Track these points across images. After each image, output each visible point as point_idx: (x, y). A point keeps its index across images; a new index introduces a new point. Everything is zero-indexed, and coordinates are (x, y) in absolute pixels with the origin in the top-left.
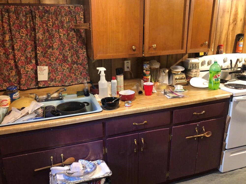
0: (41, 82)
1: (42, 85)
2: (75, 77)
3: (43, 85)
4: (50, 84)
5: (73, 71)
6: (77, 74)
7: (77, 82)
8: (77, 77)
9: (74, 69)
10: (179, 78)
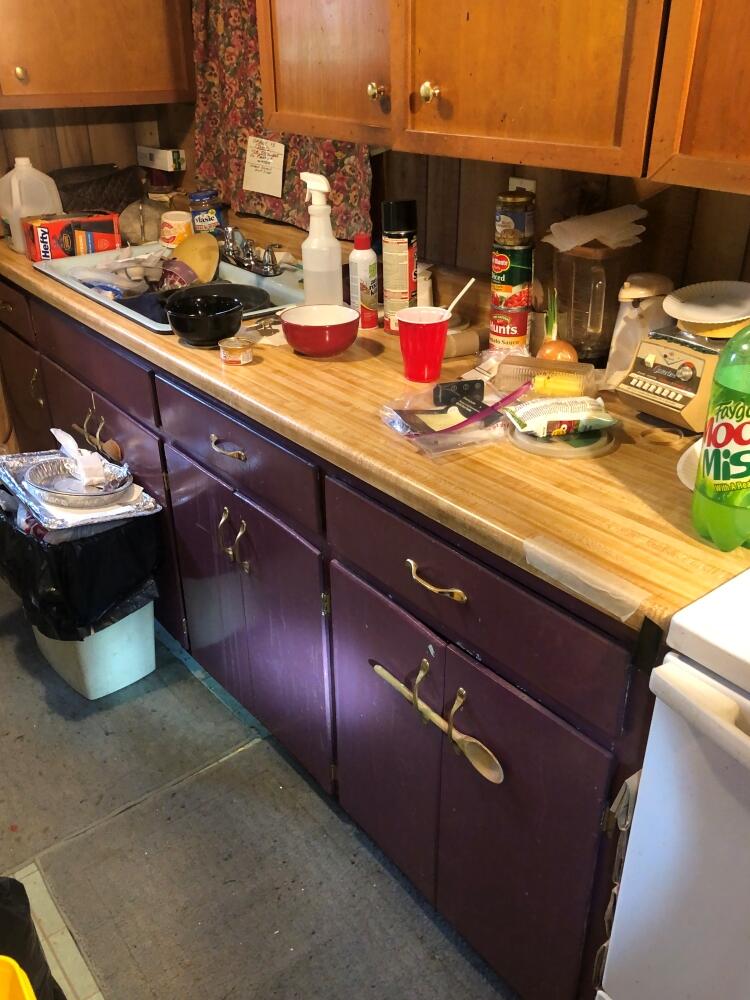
0: (262, 198)
1: (264, 210)
2: (344, 209)
3: (269, 211)
4: (288, 216)
5: (342, 179)
6: (352, 195)
7: (344, 232)
8: (349, 208)
9: (344, 173)
10: (663, 367)
